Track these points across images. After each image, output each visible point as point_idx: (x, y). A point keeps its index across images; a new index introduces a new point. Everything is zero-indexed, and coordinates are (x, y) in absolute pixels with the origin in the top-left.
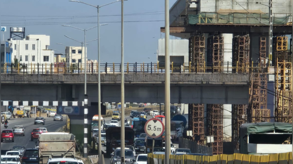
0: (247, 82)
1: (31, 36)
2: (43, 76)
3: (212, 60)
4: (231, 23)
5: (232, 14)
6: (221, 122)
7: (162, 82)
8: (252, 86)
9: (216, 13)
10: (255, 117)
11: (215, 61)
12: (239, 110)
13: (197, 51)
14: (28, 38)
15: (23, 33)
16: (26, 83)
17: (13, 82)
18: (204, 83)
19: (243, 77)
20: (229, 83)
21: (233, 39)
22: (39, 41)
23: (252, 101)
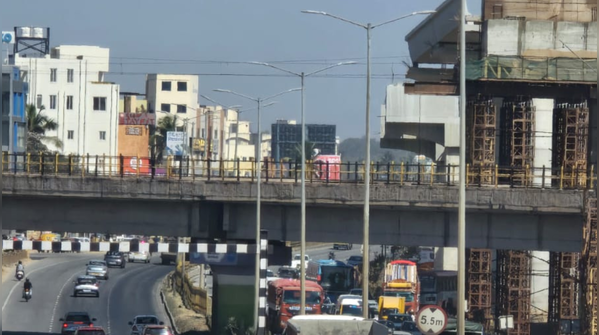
0: (580, 208)
1: (63, 49)
2: (163, 184)
3: (509, 153)
4: (550, 78)
5: (555, 61)
6: (527, 283)
7: (410, 202)
8: (589, 225)
9: (519, 57)
10: (593, 284)
11: (517, 157)
12: (565, 258)
13: (480, 134)
14: (55, 54)
15: (46, 41)
16: (125, 196)
17: (99, 195)
18: (496, 207)
19: (572, 199)
20: (545, 210)
21: (554, 110)
22: (83, 61)
23: (587, 252)
